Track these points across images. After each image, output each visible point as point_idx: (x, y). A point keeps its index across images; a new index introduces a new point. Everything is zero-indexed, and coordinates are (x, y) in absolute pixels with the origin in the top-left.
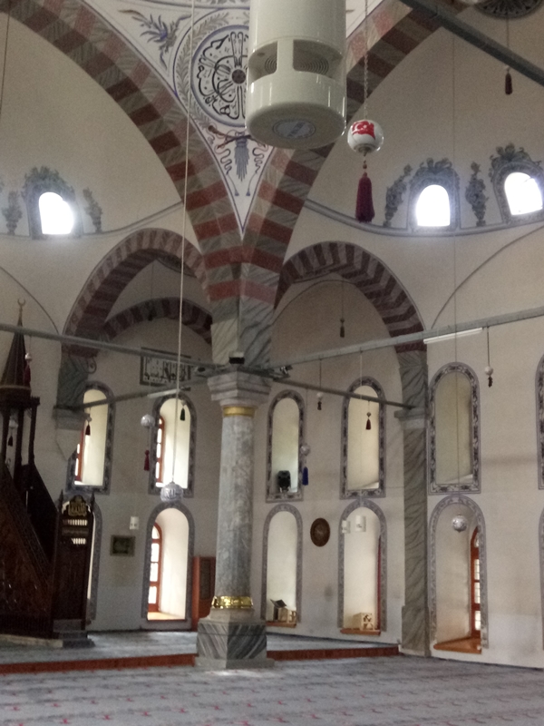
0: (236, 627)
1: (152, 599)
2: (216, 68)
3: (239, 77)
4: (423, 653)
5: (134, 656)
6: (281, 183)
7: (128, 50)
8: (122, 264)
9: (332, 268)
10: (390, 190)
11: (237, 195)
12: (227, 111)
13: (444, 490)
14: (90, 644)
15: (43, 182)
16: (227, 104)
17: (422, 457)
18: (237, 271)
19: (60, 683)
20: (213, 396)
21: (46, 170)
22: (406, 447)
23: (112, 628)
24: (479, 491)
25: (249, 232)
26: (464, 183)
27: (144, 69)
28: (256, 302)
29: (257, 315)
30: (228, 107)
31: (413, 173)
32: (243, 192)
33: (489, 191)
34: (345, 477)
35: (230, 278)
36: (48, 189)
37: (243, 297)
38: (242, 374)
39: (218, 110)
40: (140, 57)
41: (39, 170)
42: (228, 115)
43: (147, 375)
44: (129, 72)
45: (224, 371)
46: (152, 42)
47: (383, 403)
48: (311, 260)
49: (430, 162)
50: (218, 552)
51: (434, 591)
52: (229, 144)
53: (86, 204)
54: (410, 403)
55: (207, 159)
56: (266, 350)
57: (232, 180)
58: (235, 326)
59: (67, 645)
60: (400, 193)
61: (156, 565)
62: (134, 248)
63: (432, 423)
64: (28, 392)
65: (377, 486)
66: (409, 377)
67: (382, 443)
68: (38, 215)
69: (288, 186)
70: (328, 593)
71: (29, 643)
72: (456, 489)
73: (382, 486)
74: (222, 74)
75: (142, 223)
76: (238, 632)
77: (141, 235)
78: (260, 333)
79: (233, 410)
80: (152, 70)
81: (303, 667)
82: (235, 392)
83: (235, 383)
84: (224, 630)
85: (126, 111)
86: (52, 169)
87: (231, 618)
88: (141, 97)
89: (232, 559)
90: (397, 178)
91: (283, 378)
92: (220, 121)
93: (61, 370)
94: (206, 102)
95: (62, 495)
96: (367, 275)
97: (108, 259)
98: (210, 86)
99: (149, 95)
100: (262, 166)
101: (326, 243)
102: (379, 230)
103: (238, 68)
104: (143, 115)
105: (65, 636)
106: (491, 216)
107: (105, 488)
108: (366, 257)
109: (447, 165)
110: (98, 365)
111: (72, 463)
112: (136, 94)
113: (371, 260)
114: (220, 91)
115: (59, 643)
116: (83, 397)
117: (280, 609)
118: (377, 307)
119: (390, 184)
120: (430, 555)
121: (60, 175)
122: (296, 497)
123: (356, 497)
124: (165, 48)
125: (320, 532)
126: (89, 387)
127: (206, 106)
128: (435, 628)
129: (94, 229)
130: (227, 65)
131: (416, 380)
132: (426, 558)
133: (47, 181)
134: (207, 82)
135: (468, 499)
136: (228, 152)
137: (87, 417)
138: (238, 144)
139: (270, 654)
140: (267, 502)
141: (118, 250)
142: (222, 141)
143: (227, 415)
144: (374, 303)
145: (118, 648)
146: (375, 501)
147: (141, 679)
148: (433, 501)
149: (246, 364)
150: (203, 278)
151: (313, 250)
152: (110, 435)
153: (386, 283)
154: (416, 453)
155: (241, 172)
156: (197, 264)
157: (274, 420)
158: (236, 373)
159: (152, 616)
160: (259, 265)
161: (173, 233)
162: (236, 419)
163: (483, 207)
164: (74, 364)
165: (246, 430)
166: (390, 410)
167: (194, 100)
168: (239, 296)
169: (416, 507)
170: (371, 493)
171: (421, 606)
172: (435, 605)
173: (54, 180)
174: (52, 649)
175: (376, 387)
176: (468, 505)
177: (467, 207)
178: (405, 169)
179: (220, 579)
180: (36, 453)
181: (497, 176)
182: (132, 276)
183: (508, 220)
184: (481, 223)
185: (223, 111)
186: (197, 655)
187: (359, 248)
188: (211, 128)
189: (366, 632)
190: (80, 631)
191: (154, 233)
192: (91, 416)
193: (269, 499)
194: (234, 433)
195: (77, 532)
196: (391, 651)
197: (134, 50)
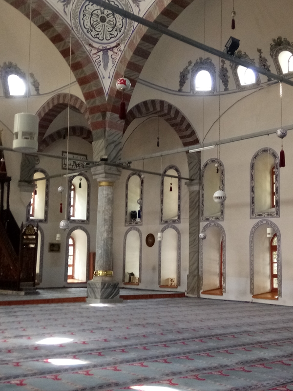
0: (105, 284)
1: (70, 273)
2: (92, 15)
3: (103, 19)
4: (196, 296)
5: (57, 298)
6: (125, 72)
7: (48, 6)
8: (50, 110)
9: (153, 112)
10: (181, 73)
11: (104, 78)
12: (98, 36)
13: (207, 219)
14: (38, 293)
15: (9, 70)
16: (97, 33)
17: (197, 204)
18: (104, 116)
19: (20, 309)
20: (93, 176)
21: (11, 64)
22: (190, 199)
23: (50, 287)
24: (223, 220)
25: (110, 96)
26: (218, 70)
27: (56, 16)
28: (113, 131)
29: (114, 137)
30: (98, 34)
31: (193, 65)
32: (106, 76)
33: (230, 74)
34: (162, 213)
35: (101, 119)
36: (12, 73)
37: (107, 129)
38: (107, 166)
39: (93, 36)
40: (54, 11)
41: (7, 63)
42: (98, 38)
43: (65, 164)
44: (48, 18)
45: (98, 165)
46: (59, 3)
47: (180, 178)
48: (142, 108)
49: (201, 59)
50: (97, 250)
51: (202, 267)
52: (100, 53)
53: (31, 80)
54: (192, 178)
55: (88, 60)
56: (119, 154)
57: (101, 71)
58: (103, 143)
59: (26, 294)
60: (187, 75)
61: (72, 257)
62: (56, 103)
63: (202, 188)
64: (5, 174)
65: (177, 218)
66: (192, 165)
67: (179, 198)
68: (7, 86)
69: (129, 74)
70: (154, 269)
71: (8, 293)
72: (213, 219)
73: (179, 218)
74: (95, 18)
75: (58, 91)
76: (105, 287)
77: (59, 96)
78: (116, 146)
79: (103, 183)
80: (60, 16)
81: (137, 302)
82: (104, 175)
83: (103, 170)
84: (99, 285)
85: (48, 37)
86: (14, 63)
87: (102, 280)
88: (55, 30)
89: (103, 253)
90: (185, 67)
91: (127, 167)
92: (94, 41)
93: (22, 163)
94: (88, 32)
95: (22, 224)
96: (170, 116)
97: (44, 108)
98: (89, 24)
99: (58, 29)
100: (116, 63)
101: (149, 100)
102: (176, 93)
103: (103, 15)
104: (57, 39)
105: (26, 289)
106: (231, 85)
107: (46, 220)
108: (170, 107)
109: (210, 61)
110: (40, 160)
111: (28, 208)
112: (52, 29)
113: (173, 107)
114: (94, 26)
115: (23, 293)
116: (33, 176)
117: (132, 277)
118: (176, 131)
119: (182, 70)
120: (200, 250)
121: (18, 66)
122: (139, 224)
123: (167, 223)
124: (66, 6)
125: (150, 240)
126: (36, 171)
127: (88, 34)
128: (202, 284)
129: (35, 93)
130: (97, 13)
131: (195, 166)
132: (198, 252)
133: (12, 69)
134: (87, 22)
135: (218, 224)
136: (99, 57)
137: (35, 186)
138: (103, 53)
139: (121, 297)
140: (125, 226)
141: (48, 103)
142: (96, 51)
143: (100, 186)
144: (175, 129)
145: (51, 295)
146: (176, 225)
147: (59, 308)
148: (202, 224)
149: (109, 161)
150: (88, 119)
151: (143, 104)
152: (47, 194)
153: (180, 119)
154: (195, 202)
155: (106, 66)
156: (85, 112)
157: (129, 186)
158: (104, 166)
159: (69, 281)
160: (115, 113)
161: (74, 96)
162: (104, 188)
163: (228, 81)
164: (29, 161)
165: (109, 193)
166: (183, 181)
167: (81, 31)
168: (105, 128)
169: (194, 228)
170: (174, 221)
171: (196, 274)
172: (202, 273)
173: (15, 68)
174: (20, 296)
175: (177, 170)
176: (218, 227)
177: (219, 81)
178: (189, 62)
179: (97, 263)
180: (10, 204)
181: (234, 66)
182: (55, 116)
183: (240, 88)
184: (226, 89)
185: (96, 36)
186: (87, 297)
187: (167, 102)
188: (90, 45)
189: (171, 287)
190: (33, 288)
191: (65, 95)
192: (37, 186)
193: (127, 225)
194: (103, 194)
195: (30, 242)
196: (181, 295)
197: (51, 7)
